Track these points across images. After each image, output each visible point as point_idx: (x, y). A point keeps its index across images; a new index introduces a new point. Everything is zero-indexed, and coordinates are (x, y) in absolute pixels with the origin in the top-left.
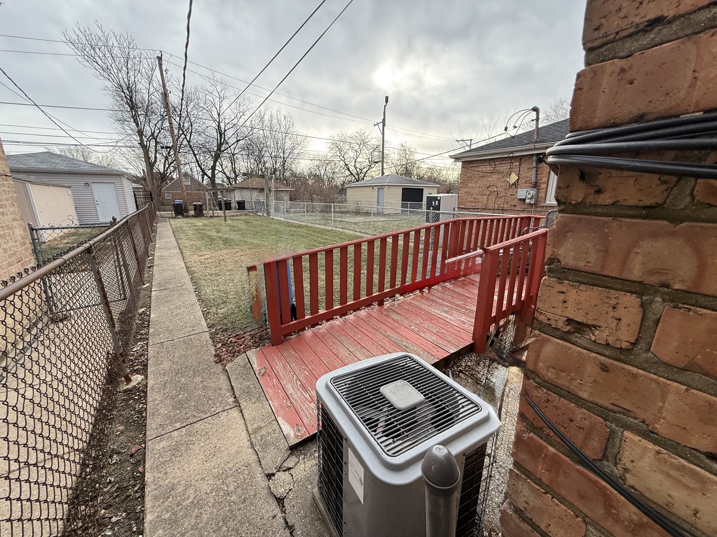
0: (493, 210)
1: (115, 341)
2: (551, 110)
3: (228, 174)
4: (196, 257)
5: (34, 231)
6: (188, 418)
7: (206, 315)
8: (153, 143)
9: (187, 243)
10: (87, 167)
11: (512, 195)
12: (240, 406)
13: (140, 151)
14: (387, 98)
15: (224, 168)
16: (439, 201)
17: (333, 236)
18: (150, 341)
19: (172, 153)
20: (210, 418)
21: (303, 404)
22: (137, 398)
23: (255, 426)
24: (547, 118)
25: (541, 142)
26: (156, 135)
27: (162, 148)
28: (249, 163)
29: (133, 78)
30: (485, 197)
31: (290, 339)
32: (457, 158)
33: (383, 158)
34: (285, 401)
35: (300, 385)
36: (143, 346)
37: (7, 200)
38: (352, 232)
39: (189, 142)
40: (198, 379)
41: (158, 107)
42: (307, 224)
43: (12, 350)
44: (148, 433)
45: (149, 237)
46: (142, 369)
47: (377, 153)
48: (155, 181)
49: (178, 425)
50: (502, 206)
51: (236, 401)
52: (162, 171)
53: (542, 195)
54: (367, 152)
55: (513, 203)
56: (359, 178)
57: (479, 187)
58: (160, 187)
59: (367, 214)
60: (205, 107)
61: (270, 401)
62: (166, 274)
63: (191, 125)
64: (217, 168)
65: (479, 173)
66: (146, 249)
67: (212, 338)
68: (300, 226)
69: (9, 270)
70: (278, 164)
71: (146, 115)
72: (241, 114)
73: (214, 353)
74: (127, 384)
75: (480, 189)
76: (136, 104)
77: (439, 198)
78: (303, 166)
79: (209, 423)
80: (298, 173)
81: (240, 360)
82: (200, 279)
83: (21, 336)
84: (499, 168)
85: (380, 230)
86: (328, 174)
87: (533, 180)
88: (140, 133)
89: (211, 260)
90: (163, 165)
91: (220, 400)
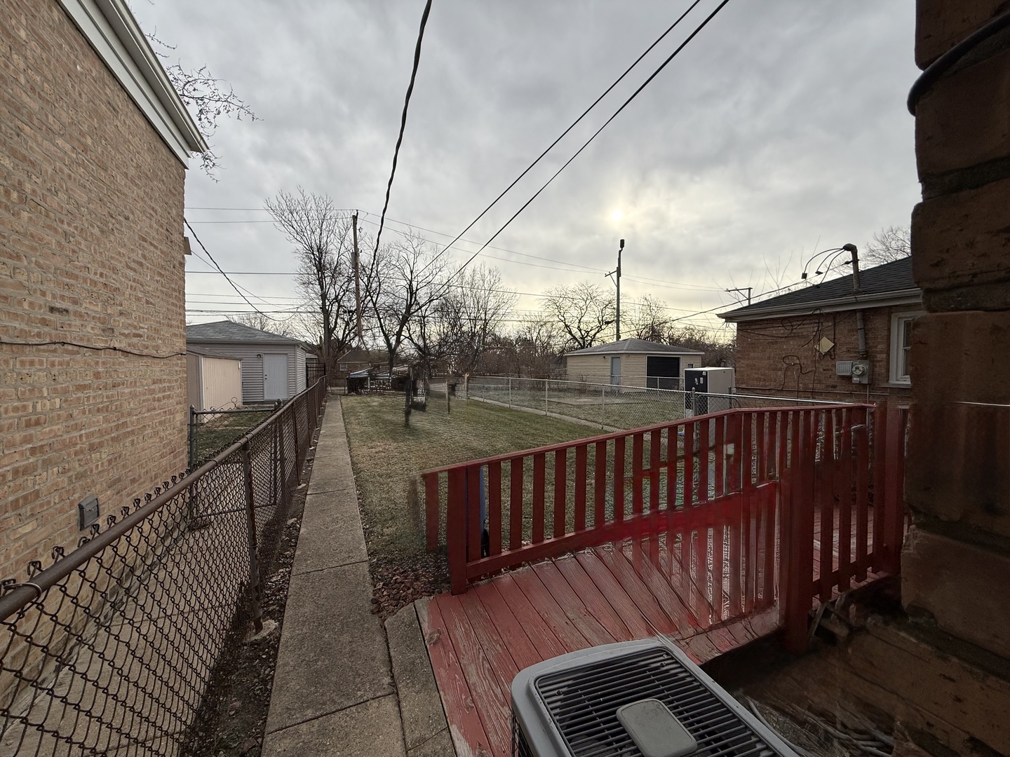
0: (798, 393)
1: (253, 569)
2: (876, 243)
3: (415, 340)
4: (365, 449)
5: (195, 415)
6: (324, 704)
7: (368, 534)
8: (335, 308)
9: (357, 429)
10: (262, 337)
11: (827, 370)
12: (397, 694)
13: (321, 317)
14: (622, 242)
15: (411, 332)
16: (705, 378)
17: (547, 424)
18: (294, 569)
19: (355, 316)
20: (354, 709)
21: (491, 705)
22: (264, 657)
23: (417, 735)
24: (872, 253)
25: (865, 292)
26: (340, 297)
27: (345, 312)
28: (442, 327)
29: (325, 239)
30: (780, 373)
31: (478, 585)
32: (728, 317)
33: (618, 316)
34: (463, 697)
35: (488, 670)
36: (285, 576)
37: (176, 381)
38: (575, 420)
39: (374, 304)
40: (346, 638)
41: (347, 268)
42: (512, 406)
43: (140, 566)
44: (269, 719)
45: (314, 422)
46: (279, 611)
47: (610, 311)
48: (331, 350)
49: (309, 713)
50: (811, 386)
51: (394, 684)
52: (340, 337)
53: (880, 369)
54: (596, 309)
55: (831, 382)
56: (584, 343)
57: (769, 358)
58: (336, 357)
59: (596, 393)
60: (398, 264)
61: (441, 693)
62: (327, 471)
63: (380, 285)
64: (403, 333)
65: (767, 338)
66: (309, 437)
67: (372, 572)
68: (502, 409)
69: (160, 463)
70: (478, 327)
71: (333, 276)
72: (437, 270)
73: (371, 597)
74: (256, 633)
75: (771, 362)
76: (324, 266)
77: (704, 374)
78: (509, 329)
79: (352, 718)
80: (502, 337)
81: (405, 612)
82: (367, 481)
83: (154, 547)
84: (799, 331)
85: (616, 418)
86: (543, 339)
87: (861, 347)
88: (324, 297)
89: (383, 454)
90: (342, 331)
91: (371, 677)
